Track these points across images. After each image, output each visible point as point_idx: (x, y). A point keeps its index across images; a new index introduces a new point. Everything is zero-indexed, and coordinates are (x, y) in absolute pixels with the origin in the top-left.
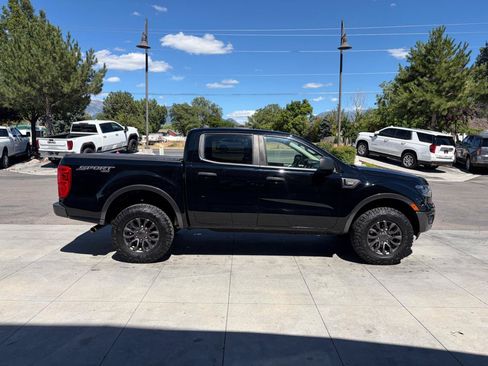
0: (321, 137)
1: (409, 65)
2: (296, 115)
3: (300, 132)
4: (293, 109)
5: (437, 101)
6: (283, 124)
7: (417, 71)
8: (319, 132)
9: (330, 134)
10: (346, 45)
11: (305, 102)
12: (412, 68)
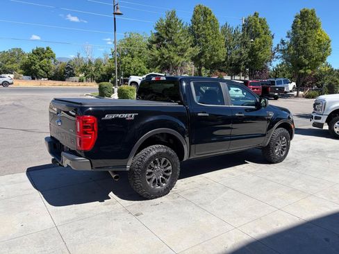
0: (66, 77)
1: (156, 32)
2: (42, 59)
3: (47, 72)
4: (38, 54)
5: (176, 58)
6: (31, 65)
7: (161, 37)
8: (65, 73)
9: (74, 75)
10: (119, 11)
11: (48, 49)
12: (158, 34)
